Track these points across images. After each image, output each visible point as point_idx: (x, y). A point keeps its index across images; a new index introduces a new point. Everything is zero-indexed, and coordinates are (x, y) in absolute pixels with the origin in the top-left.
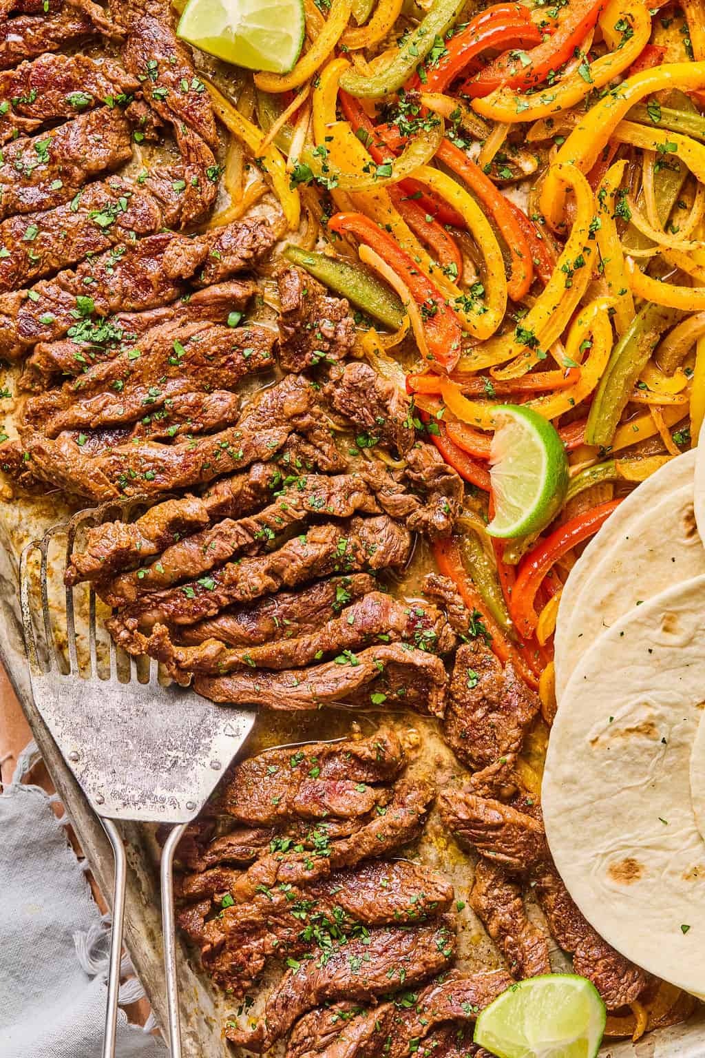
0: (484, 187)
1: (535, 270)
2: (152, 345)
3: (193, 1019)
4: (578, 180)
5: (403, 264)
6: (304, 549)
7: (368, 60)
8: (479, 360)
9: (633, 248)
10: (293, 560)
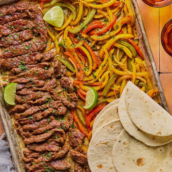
0: (91, 50)
1: (97, 65)
2: (32, 71)
4: (106, 51)
5: (75, 61)
6: (47, 112)
7: (74, 27)
8: (86, 79)
9: (114, 63)
10: (45, 114)
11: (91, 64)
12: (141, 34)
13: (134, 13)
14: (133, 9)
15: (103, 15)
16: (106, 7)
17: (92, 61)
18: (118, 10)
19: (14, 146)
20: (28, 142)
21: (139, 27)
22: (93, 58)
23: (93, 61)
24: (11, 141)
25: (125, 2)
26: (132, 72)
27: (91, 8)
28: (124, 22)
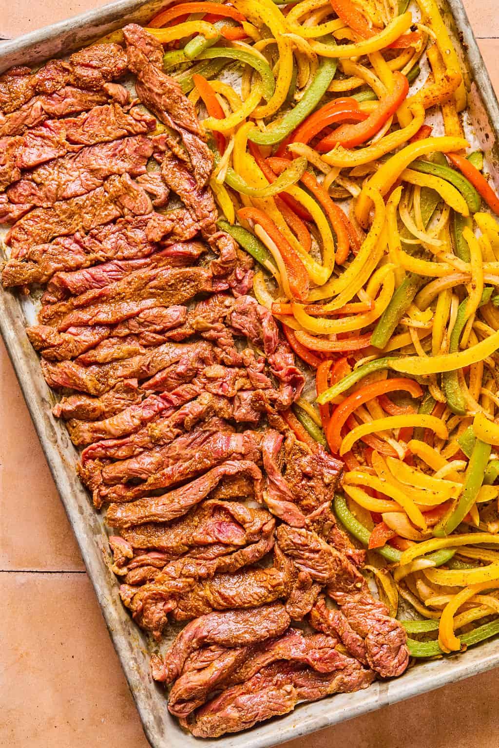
0: (326, 200)
1: (351, 249)
2: (133, 279)
3: (135, 650)
4: (378, 199)
5: (279, 239)
6: (193, 409)
7: (266, 124)
8: (317, 295)
9: (406, 238)
10: (187, 415)
11: (329, 245)
12: (491, 136)
13: (463, 65)
14: (460, 51)
15: (363, 79)
16: (371, 54)
17: (333, 236)
18: (409, 61)
19: (91, 534)
20: (126, 523)
21: (483, 110)
22: (335, 223)
23: (335, 235)
24: (79, 515)
25: (432, 33)
26: (469, 261)
27: (321, 60)
28: (431, 98)
